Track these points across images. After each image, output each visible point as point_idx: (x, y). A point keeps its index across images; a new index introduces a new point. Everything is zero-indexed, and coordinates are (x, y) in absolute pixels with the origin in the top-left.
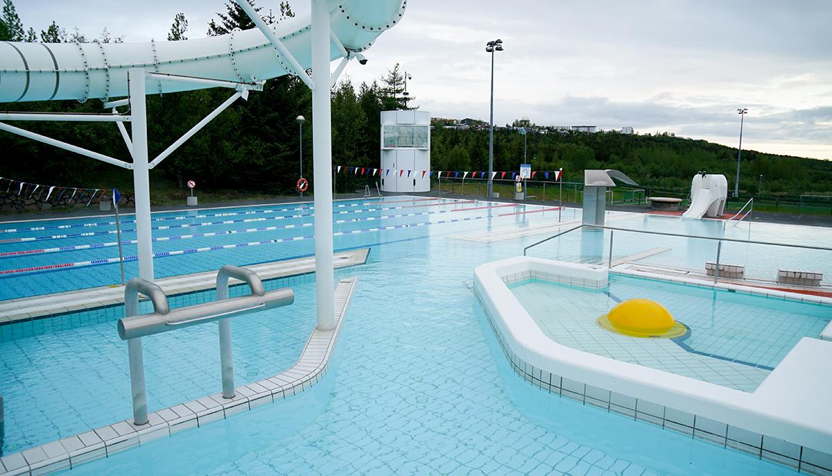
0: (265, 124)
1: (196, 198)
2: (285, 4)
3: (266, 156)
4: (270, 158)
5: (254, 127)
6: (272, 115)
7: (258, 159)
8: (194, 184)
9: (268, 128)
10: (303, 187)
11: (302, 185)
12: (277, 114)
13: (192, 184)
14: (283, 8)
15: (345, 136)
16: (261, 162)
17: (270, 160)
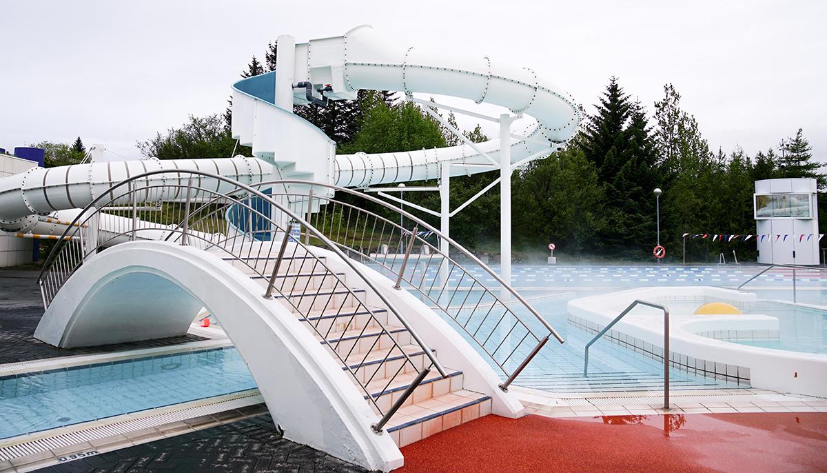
0: (629, 197)
1: (555, 258)
2: (669, 85)
3: (628, 226)
4: (633, 228)
5: (618, 200)
6: (635, 189)
7: (619, 227)
8: (554, 246)
9: (631, 200)
10: (660, 255)
11: (659, 252)
12: (640, 188)
13: (552, 247)
14: (667, 89)
15: (731, 208)
16: (622, 230)
17: (632, 230)
